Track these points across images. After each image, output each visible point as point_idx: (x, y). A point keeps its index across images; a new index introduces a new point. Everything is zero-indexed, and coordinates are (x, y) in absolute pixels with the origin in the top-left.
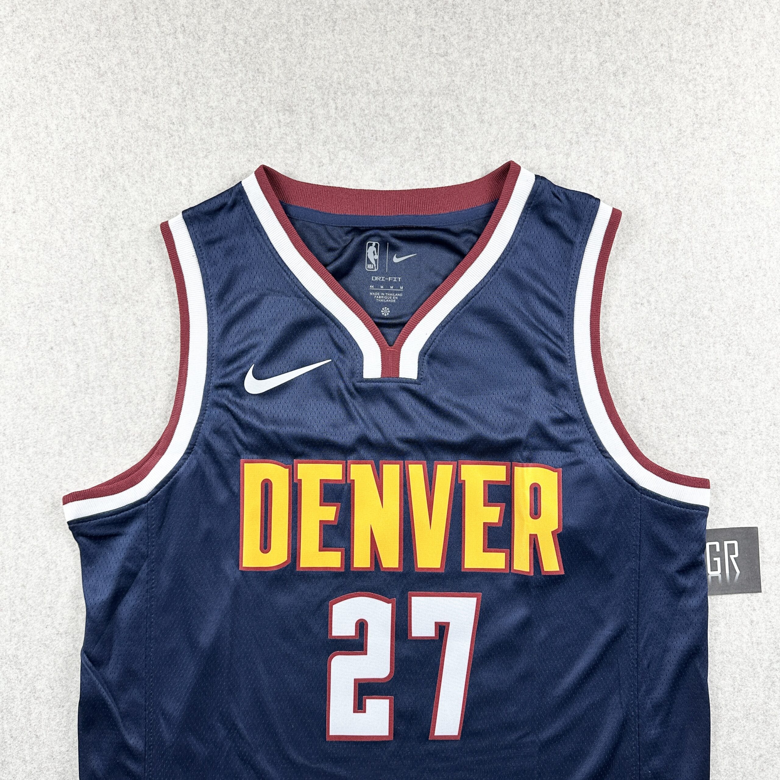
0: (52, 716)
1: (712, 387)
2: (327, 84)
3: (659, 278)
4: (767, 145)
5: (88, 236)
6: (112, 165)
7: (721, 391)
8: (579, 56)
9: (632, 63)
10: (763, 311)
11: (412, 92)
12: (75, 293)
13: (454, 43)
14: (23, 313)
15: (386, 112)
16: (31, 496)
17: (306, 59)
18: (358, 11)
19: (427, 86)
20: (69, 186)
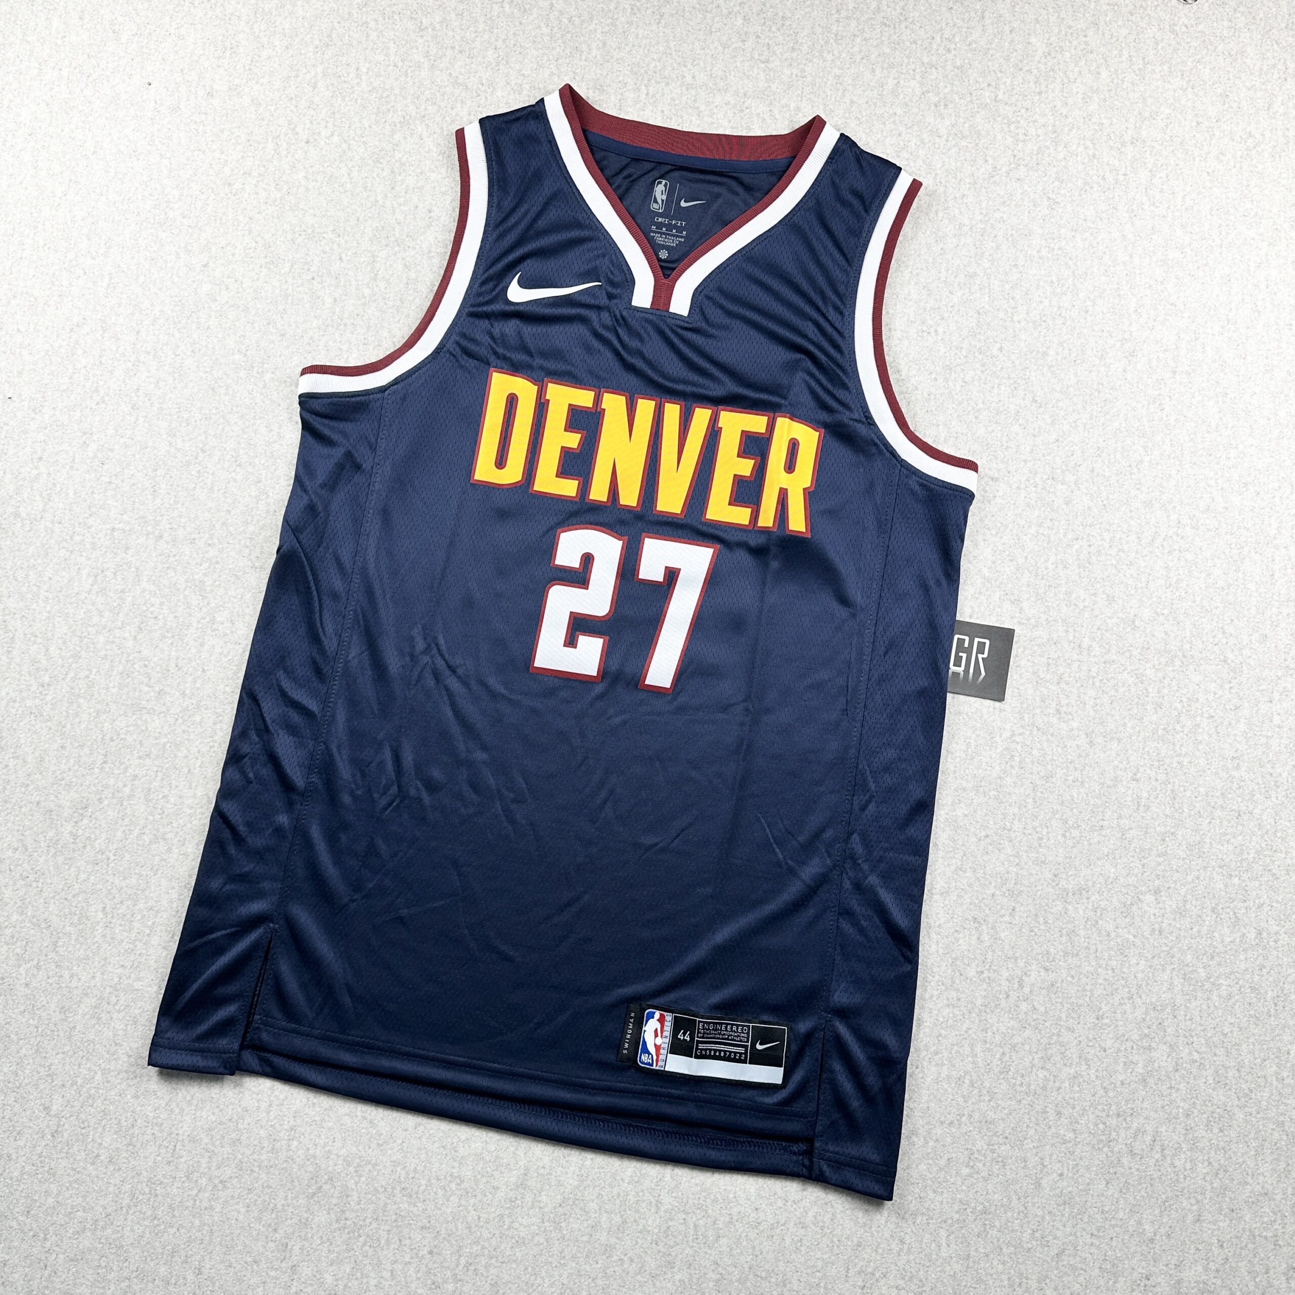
0: (225, 652)
1: (990, 429)
2: (642, 71)
3: (950, 309)
4: (1084, 196)
5: (375, 176)
6: (414, 114)
7: (999, 435)
8: (902, 82)
9: (956, 97)
10: (1057, 360)
11: (726, 91)
12: (348, 229)
13: (778, 52)
14: (292, 240)
15: (697, 105)
16: (258, 422)
17: (626, 45)
18: (687, 9)
19: (743, 88)
20: (367, 126)
